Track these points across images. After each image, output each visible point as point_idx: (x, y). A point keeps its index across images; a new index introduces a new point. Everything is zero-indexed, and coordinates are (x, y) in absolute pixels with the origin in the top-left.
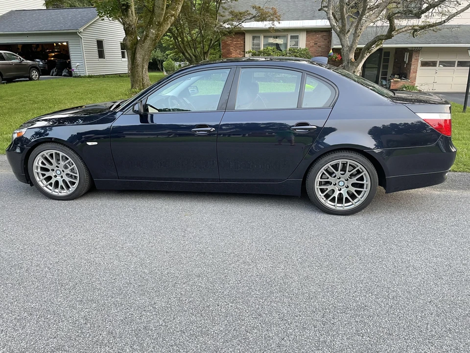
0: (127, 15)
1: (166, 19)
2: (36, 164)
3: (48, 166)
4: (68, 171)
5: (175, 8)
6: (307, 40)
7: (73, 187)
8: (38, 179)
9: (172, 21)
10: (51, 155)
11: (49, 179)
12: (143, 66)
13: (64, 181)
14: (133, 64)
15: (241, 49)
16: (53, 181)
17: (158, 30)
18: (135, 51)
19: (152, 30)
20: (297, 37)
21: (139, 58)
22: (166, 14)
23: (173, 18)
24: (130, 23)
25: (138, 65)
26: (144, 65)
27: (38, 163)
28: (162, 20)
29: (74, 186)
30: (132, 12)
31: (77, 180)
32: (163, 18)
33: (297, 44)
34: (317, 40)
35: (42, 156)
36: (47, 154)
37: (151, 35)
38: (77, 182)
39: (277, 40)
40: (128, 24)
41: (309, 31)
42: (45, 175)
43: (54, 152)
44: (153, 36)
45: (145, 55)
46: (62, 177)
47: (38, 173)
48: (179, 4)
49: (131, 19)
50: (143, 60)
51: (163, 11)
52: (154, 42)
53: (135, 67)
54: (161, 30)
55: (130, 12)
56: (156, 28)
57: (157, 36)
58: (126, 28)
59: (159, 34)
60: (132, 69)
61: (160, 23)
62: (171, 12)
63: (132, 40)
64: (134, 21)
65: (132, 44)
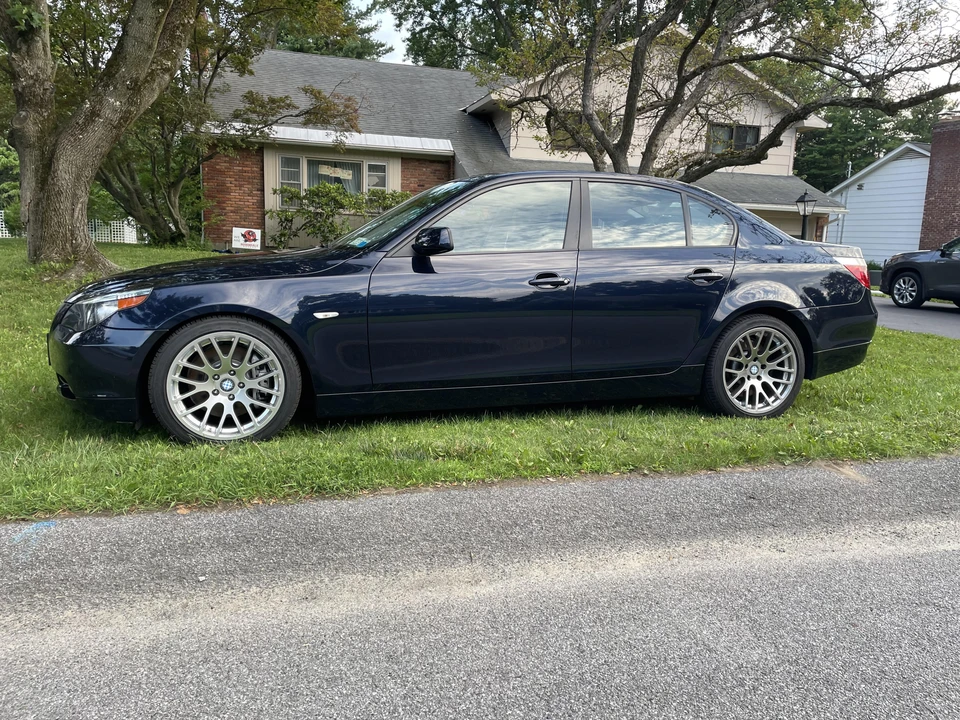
0: (30, 51)
1: (148, 78)
5: (170, 52)
6: (404, 177)
9: (163, 83)
12: (75, 195)
14: (42, 189)
15: (252, 183)
17: (131, 102)
18: (53, 153)
19: (111, 100)
20: (382, 169)
21: (65, 171)
23: (167, 77)
24: (37, 75)
25: (59, 193)
26: (79, 192)
28: (143, 75)
30: (44, 45)
33: (383, 182)
34: (424, 177)
37: (107, 112)
39: (338, 170)
40: (32, 77)
41: (408, 159)
44: (116, 118)
45: (85, 165)
48: (180, 45)
49: (41, 63)
50: (78, 178)
51: (150, 54)
52: (114, 131)
53: (48, 198)
54: (136, 103)
55: (40, 44)
56: (125, 95)
57: (126, 117)
58: (24, 88)
59: (130, 112)
60: (37, 205)
61: (136, 85)
62: (161, 61)
63: (42, 123)
64: (50, 71)
65: (42, 132)
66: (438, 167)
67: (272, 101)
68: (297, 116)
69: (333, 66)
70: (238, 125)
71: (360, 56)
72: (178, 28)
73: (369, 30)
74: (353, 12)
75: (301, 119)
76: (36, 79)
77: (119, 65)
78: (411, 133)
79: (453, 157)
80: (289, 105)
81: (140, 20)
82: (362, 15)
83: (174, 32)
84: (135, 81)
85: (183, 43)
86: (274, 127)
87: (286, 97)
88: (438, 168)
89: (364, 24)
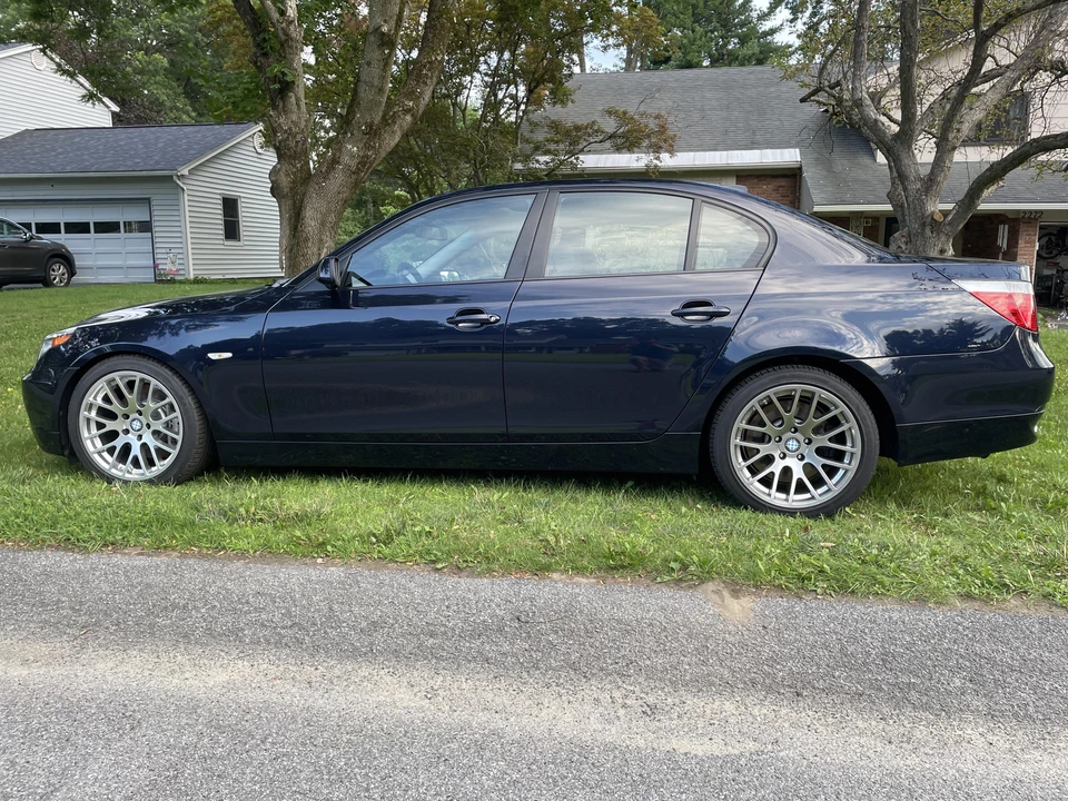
0: (284, 106)
1: (387, 120)
2: (91, 399)
3: (116, 407)
4: (159, 426)
5: (413, 92)
7: (162, 463)
8: (85, 434)
9: (405, 124)
10: (130, 385)
11: (110, 436)
12: (321, 240)
13: (145, 447)
16: (119, 443)
17: (368, 147)
18: (302, 201)
19: (349, 147)
21: (311, 218)
22: (389, 104)
23: (408, 118)
24: (290, 129)
25: (307, 240)
26: (324, 238)
27: (95, 398)
28: (377, 119)
29: (166, 461)
30: (298, 99)
31: (175, 449)
32: (381, 114)
35: (109, 382)
36: (122, 378)
37: (346, 159)
38: (174, 453)
40: (286, 131)
42: (103, 426)
43: (138, 376)
44: (354, 163)
45: (329, 211)
46: (140, 437)
47: (88, 420)
48: (425, 83)
49: (294, 118)
50: (323, 224)
51: (382, 97)
52: (353, 177)
53: (298, 245)
54: (374, 147)
55: (293, 100)
56: (362, 140)
57: (364, 162)
58: (280, 143)
59: (368, 157)
60: (291, 251)
61: (371, 129)
62: (403, 102)
63: (294, 174)
64: (303, 123)
65: (294, 182)
66: (783, 182)
67: (577, 128)
68: (601, 142)
69: (676, 81)
70: (543, 159)
71: (760, 62)
72: (425, 67)
73: (773, 31)
74: (754, 14)
75: (608, 144)
76: (289, 132)
77: (354, 111)
78: (752, 145)
79: (800, 169)
80: (597, 131)
81: (369, 64)
82: (763, 17)
83: (421, 71)
84: (370, 126)
85: (428, 81)
86: (581, 157)
87: (593, 122)
88: (783, 184)
89: (766, 26)
